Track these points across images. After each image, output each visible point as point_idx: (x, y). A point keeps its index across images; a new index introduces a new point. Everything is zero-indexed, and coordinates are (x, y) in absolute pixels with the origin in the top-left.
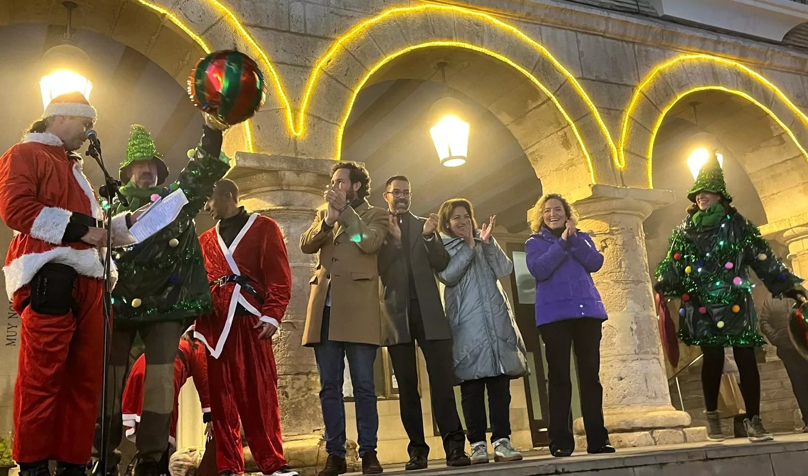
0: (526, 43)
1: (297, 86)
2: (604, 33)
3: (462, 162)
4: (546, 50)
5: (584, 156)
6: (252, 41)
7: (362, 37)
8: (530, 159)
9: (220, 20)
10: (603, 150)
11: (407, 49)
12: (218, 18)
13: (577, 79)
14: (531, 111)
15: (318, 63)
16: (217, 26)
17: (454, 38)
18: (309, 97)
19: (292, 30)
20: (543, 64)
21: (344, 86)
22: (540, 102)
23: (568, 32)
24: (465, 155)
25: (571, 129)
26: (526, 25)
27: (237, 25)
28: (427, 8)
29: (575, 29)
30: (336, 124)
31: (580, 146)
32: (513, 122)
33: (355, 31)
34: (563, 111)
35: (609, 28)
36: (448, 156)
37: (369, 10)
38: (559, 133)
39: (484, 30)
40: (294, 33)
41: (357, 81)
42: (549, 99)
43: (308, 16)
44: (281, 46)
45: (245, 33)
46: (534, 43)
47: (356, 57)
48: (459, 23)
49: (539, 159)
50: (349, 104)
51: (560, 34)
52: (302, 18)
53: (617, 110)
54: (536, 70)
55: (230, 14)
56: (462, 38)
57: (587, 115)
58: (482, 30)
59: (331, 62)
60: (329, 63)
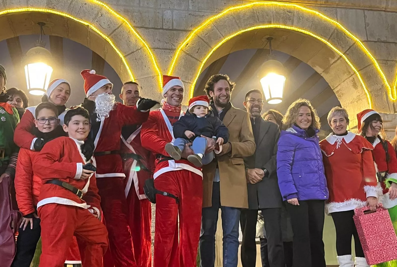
0: (325, 21)
1: (166, 62)
2: (385, 9)
3: (280, 101)
4: (340, 25)
5: (366, 94)
6: (139, 37)
7: (209, 28)
8: (337, 95)
9: (120, 26)
10: (380, 89)
11: (238, 32)
12: (119, 25)
13: (363, 42)
14: (332, 64)
15: (180, 46)
16: (118, 29)
17: (272, 22)
18: (173, 67)
19: (164, 27)
20: (337, 34)
21: (196, 59)
22: (336, 59)
23: (358, 10)
24: (281, 97)
25: (356, 75)
26: (325, 9)
27: (130, 27)
28: (254, 5)
29: (363, 8)
30: (190, 83)
31: (363, 87)
32: (323, 72)
33: (204, 25)
34: (351, 65)
35: (389, 5)
36: (269, 98)
37: (214, 10)
38: (350, 78)
39: (294, 15)
40: (166, 29)
41: (205, 55)
42: (341, 57)
43: (174, 18)
44: (157, 38)
45: (135, 32)
46: (331, 20)
47: (205, 40)
48: (277, 13)
49: (341, 95)
50: (199, 70)
51: (352, 12)
52: (171, 20)
53: (393, 61)
54: (331, 38)
55: (126, 21)
56: (278, 22)
57: (369, 65)
58: (293, 15)
59: (189, 44)
60: (187, 46)
